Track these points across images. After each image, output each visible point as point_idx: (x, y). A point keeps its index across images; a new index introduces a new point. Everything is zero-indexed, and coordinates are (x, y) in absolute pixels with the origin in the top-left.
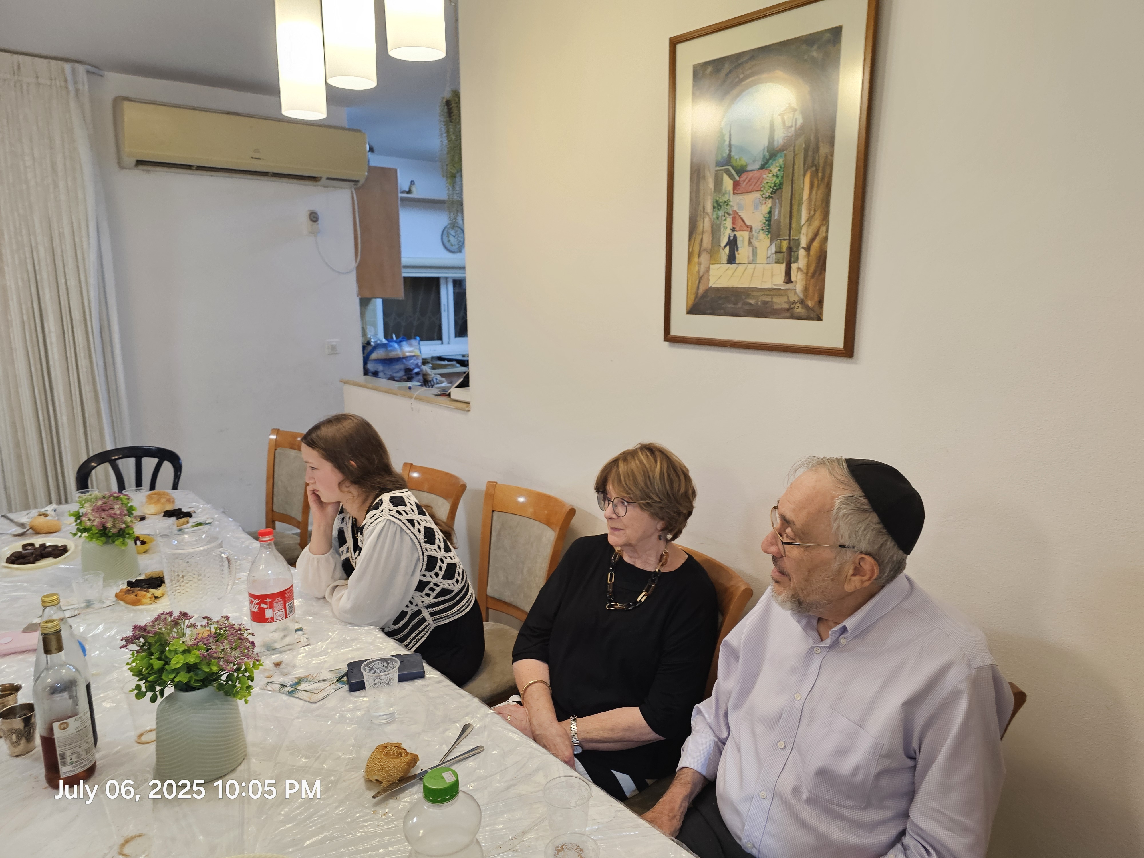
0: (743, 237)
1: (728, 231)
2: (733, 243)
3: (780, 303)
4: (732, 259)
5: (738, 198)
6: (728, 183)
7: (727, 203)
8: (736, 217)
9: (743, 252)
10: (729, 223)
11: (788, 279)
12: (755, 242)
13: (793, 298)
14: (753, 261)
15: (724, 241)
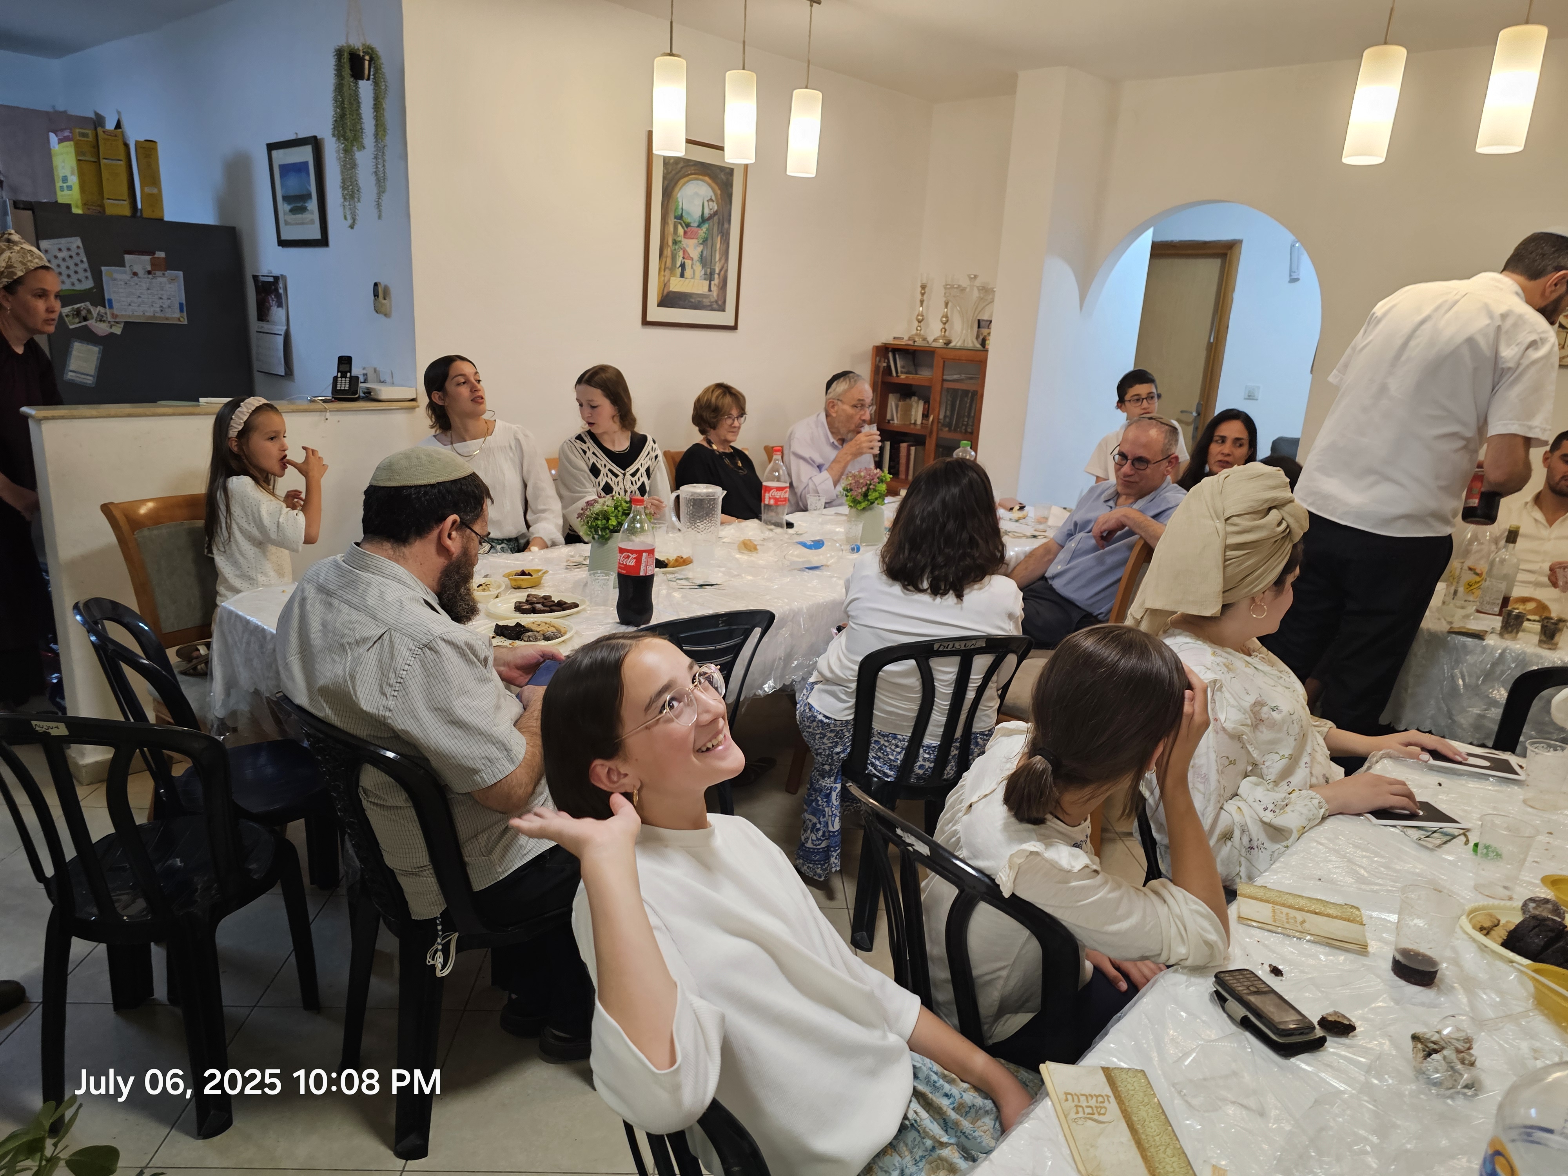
0: (688, 263)
1: (681, 258)
2: (683, 266)
3: (706, 302)
4: (682, 275)
5: (686, 240)
6: (681, 231)
7: (680, 242)
8: (685, 251)
9: (688, 272)
10: (681, 254)
11: (710, 290)
12: (695, 267)
13: (712, 300)
14: (693, 278)
15: (678, 264)
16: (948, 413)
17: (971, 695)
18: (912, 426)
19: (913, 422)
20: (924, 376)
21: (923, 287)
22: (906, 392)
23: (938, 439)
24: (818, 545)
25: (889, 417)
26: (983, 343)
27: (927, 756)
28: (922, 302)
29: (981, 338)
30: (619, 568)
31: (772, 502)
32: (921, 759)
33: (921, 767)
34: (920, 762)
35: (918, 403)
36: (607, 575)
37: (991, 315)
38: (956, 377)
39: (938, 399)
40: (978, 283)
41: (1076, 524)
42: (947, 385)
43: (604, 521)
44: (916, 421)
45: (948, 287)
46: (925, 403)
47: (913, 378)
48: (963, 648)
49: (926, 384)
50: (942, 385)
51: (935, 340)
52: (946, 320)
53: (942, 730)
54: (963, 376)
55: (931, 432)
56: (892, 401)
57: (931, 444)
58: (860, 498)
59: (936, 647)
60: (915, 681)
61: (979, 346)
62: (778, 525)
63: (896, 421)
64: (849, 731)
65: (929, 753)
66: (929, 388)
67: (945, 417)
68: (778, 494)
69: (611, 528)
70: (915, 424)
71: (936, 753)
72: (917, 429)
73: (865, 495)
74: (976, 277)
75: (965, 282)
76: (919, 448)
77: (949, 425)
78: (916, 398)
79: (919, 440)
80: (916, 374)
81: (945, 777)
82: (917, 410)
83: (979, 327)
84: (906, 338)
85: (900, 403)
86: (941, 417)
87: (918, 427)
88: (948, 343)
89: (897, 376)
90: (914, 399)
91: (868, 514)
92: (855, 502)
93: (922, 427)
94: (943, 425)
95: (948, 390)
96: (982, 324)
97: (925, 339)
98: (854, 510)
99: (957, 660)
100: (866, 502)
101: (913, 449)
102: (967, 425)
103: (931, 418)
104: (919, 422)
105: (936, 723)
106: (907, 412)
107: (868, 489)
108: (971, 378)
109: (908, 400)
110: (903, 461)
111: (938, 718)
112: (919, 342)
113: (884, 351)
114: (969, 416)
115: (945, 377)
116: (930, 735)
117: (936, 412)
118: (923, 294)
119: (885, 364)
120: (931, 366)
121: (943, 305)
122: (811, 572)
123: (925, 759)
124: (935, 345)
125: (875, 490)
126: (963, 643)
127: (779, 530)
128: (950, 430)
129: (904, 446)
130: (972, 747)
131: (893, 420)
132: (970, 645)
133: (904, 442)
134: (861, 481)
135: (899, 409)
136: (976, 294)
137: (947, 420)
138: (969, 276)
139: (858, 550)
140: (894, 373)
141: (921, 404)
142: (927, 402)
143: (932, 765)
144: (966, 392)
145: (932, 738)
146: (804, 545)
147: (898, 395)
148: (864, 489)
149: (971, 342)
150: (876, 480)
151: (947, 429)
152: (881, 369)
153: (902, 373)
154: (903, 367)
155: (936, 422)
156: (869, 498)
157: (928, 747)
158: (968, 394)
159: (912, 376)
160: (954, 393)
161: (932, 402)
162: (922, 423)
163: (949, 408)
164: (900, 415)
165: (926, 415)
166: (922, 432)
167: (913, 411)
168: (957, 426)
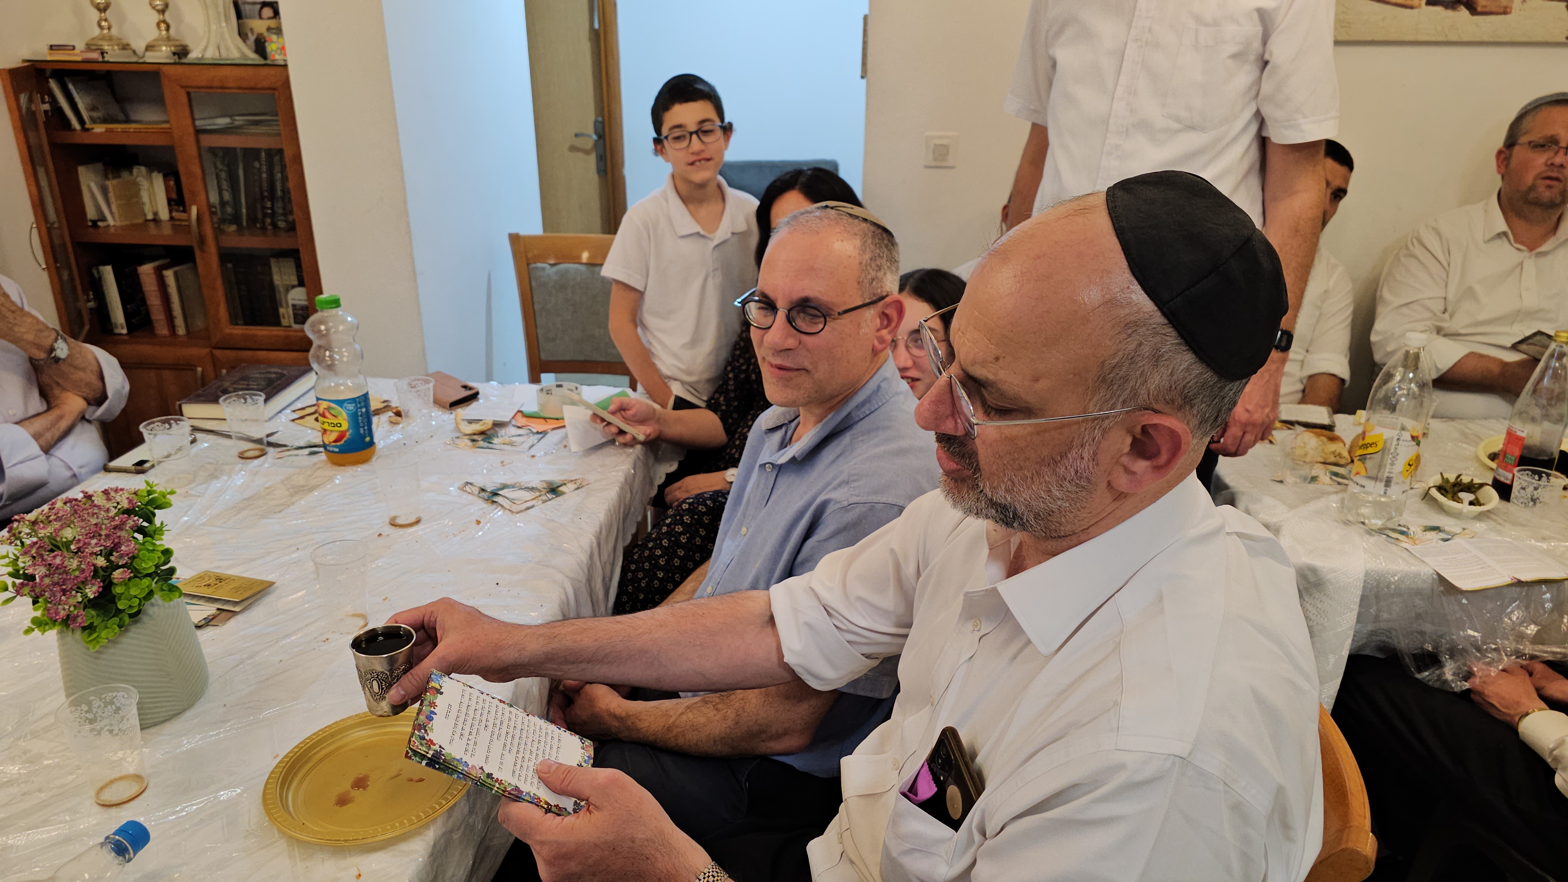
16: (227, 196)
18: (152, 229)
19: (150, 216)
20: (145, 123)
22: (116, 159)
23: (221, 248)
25: (91, 214)
35: (149, 179)
38: (223, 122)
39: (197, 171)
42: (208, 141)
44: (156, 214)
46: (165, 176)
47: (124, 132)
49: (159, 141)
50: (198, 142)
51: (150, 48)
52: (163, 6)
54: (239, 120)
55: (202, 240)
56: (89, 181)
57: (208, 262)
63: (111, 222)
66: (168, 149)
67: (223, 203)
70: (156, 220)
72: (165, 235)
76: (184, 272)
77: (236, 219)
78: (143, 169)
79: (178, 258)
80: (128, 121)
82: (153, 193)
84: (80, 45)
85: (111, 184)
86: (214, 204)
87: (167, 230)
88: (182, 53)
89: (84, 129)
90: (140, 171)
93: (175, 228)
94: (223, 221)
95: (213, 151)
96: (244, 10)
97: (125, 47)
101: (169, 275)
102: (273, 215)
103: (194, 210)
104: (164, 217)
106: (131, 199)
108: (257, 123)
109: (125, 175)
110: (154, 301)
112: (114, 55)
113: (34, 78)
114: (272, 198)
115: (199, 124)
117: (202, 197)
119: (46, 106)
120: (159, 101)
124: (152, 57)
128: (240, 228)
129: (146, 270)
131: (104, 219)
133: (142, 260)
135: (111, 195)
137: (229, 210)
140: (75, 125)
141: (158, 181)
142: (173, 178)
144: (251, 154)
147: (99, 166)
149: (235, 50)
151: (233, 228)
152: (40, 117)
153: (93, 121)
154: (93, 108)
155: (206, 217)
158: (263, 154)
159: (118, 127)
160: (228, 155)
161: (183, 179)
162: (172, 218)
163: (225, 185)
164: (114, 207)
165: (177, 201)
166: (181, 241)
167: (145, 197)
168: (253, 219)
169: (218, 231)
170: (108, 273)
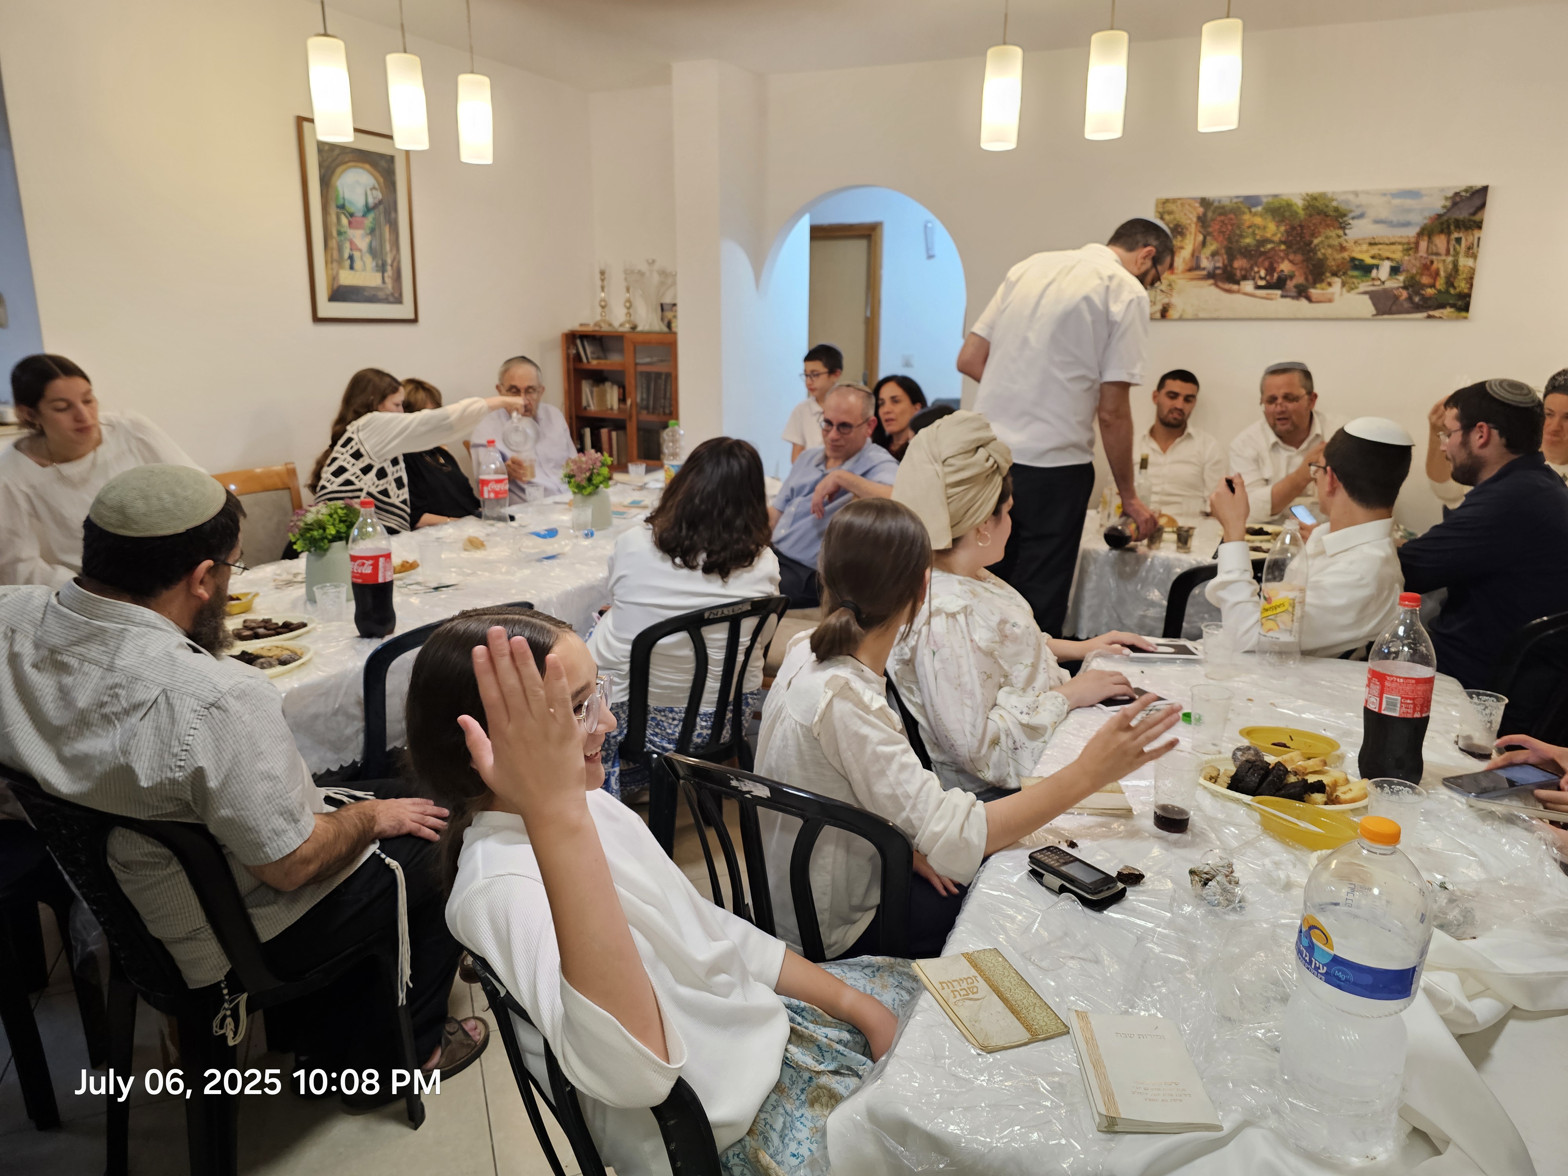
0: (357, 254)
1: (348, 250)
2: (352, 257)
3: (382, 295)
4: (352, 268)
5: (352, 231)
6: (344, 221)
7: (345, 232)
8: (352, 243)
9: (358, 264)
10: (347, 245)
11: (384, 281)
12: (364, 259)
13: (388, 292)
14: (364, 270)
15: (347, 255)
16: (645, 396)
17: (741, 658)
18: (610, 412)
19: (609, 407)
20: (613, 361)
21: (602, 273)
22: (599, 378)
23: (638, 422)
24: (552, 533)
25: (584, 403)
26: (669, 325)
27: (704, 724)
28: (603, 288)
29: (666, 321)
30: (353, 577)
31: (492, 495)
32: (698, 728)
33: (699, 735)
34: (698, 730)
35: (612, 388)
36: (336, 587)
37: (675, 297)
38: (648, 360)
39: (633, 382)
40: (656, 267)
41: (792, 490)
42: (640, 369)
43: (321, 531)
44: (612, 404)
45: (628, 272)
46: (619, 387)
47: (604, 364)
48: (731, 613)
49: (619, 368)
50: (635, 369)
51: (621, 325)
52: (629, 305)
53: (717, 696)
54: (655, 359)
55: (630, 417)
56: (586, 387)
57: (632, 427)
58: (585, 483)
59: (706, 615)
60: (688, 652)
61: (665, 329)
62: (501, 519)
63: (592, 407)
64: (624, 712)
65: (706, 721)
66: (622, 373)
67: (642, 400)
68: (498, 487)
69: (330, 537)
70: (612, 409)
71: (712, 720)
72: (616, 414)
73: (590, 480)
74: (654, 261)
75: (644, 267)
76: (621, 433)
77: (647, 408)
78: (610, 383)
79: (619, 425)
80: (607, 359)
81: (722, 741)
82: (612, 395)
83: (662, 310)
84: (592, 324)
85: (595, 389)
86: (638, 400)
87: (616, 412)
88: (634, 328)
89: (588, 362)
90: (608, 385)
91: (594, 499)
92: (580, 488)
93: (620, 412)
94: (641, 408)
95: (642, 373)
96: (665, 307)
97: (610, 325)
98: (579, 496)
99: (726, 625)
100: (592, 487)
101: (614, 434)
102: (664, 407)
103: (629, 402)
104: (616, 406)
105: (711, 690)
106: (602, 398)
107: (591, 475)
108: (661, 360)
109: (601, 386)
110: (606, 446)
111: (713, 685)
112: (605, 328)
113: (572, 338)
114: (665, 398)
115: (638, 361)
116: (706, 703)
117: (633, 398)
118: (603, 280)
119: (574, 351)
120: (621, 351)
121: (624, 290)
122: (550, 561)
123: (702, 728)
124: (621, 329)
125: (599, 474)
126: (730, 609)
127: (501, 524)
128: (648, 413)
129: (604, 432)
130: (744, 708)
131: (589, 405)
132: (738, 610)
133: (603, 427)
134: (584, 466)
135: (595, 395)
136: (656, 278)
137: (645, 403)
138: (647, 260)
139: (592, 534)
140: (585, 360)
141: (615, 389)
142: (622, 387)
143: (709, 732)
144: (658, 375)
145: (708, 705)
146: (538, 535)
147: (591, 382)
148: (588, 474)
149: (658, 326)
150: (599, 464)
151: (645, 412)
152: (571, 357)
153: (593, 358)
154: (593, 353)
155: (634, 407)
156: (594, 482)
157: (705, 714)
158: (663, 377)
159: (602, 361)
160: (648, 376)
161: (627, 387)
162: (619, 408)
163: (645, 391)
164: (595, 401)
165: (622, 400)
166: (621, 417)
167: (608, 397)
168: (654, 408)
169: (638, 413)
170: (587, 432)
